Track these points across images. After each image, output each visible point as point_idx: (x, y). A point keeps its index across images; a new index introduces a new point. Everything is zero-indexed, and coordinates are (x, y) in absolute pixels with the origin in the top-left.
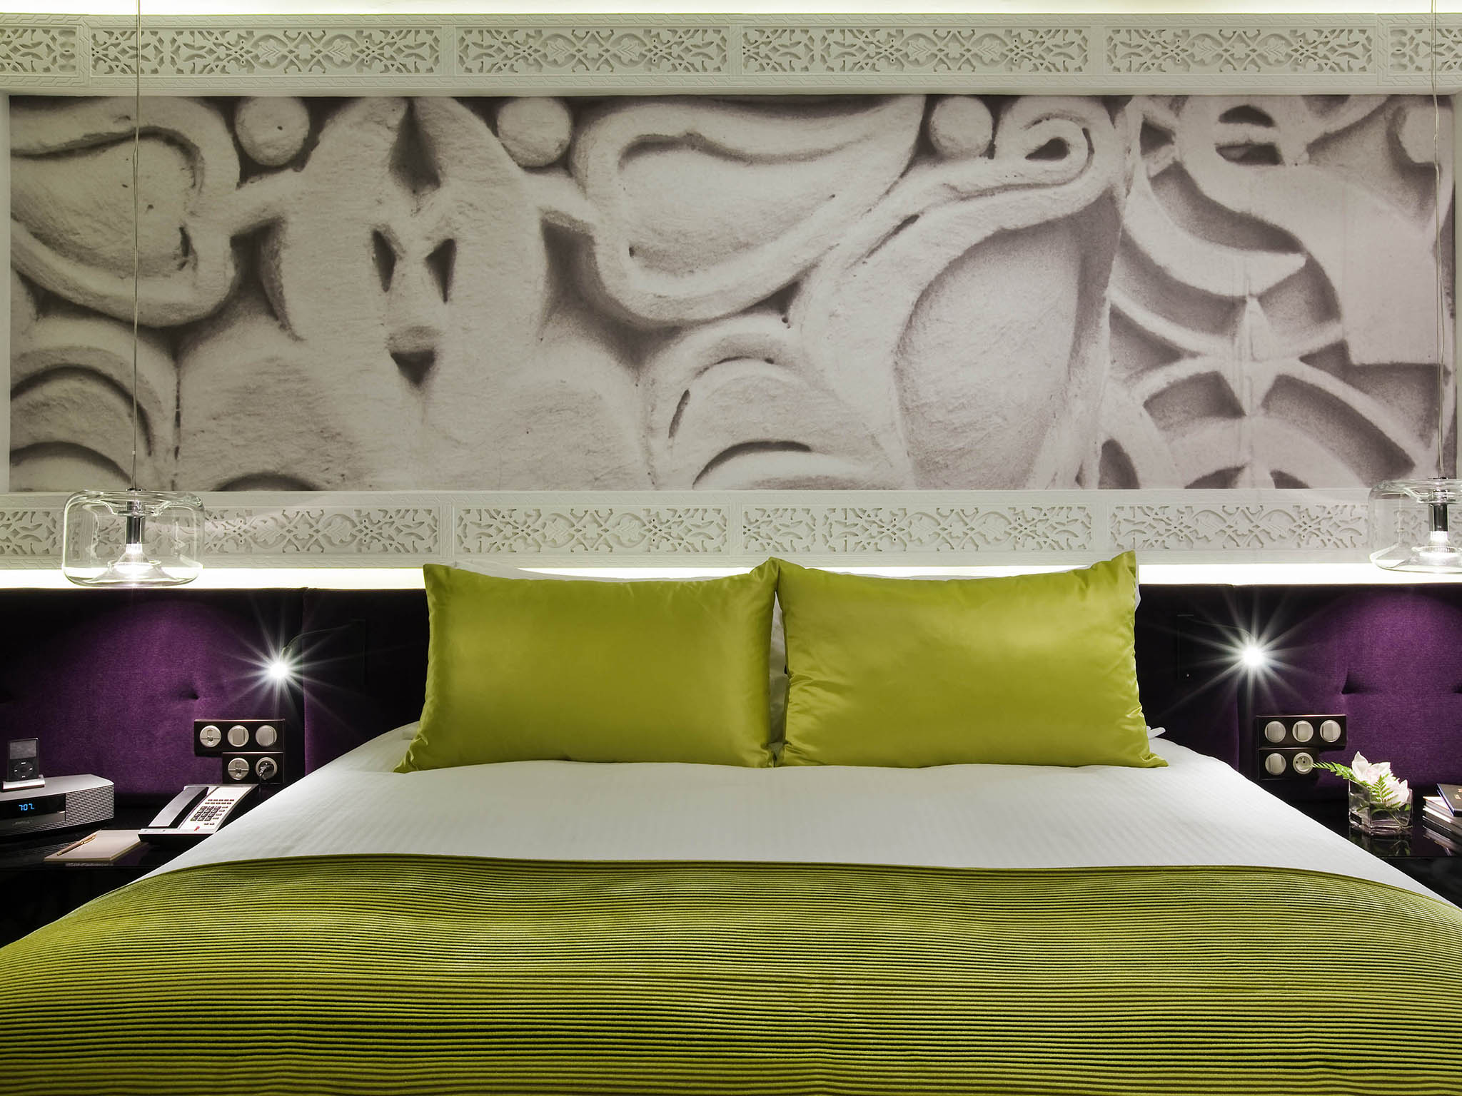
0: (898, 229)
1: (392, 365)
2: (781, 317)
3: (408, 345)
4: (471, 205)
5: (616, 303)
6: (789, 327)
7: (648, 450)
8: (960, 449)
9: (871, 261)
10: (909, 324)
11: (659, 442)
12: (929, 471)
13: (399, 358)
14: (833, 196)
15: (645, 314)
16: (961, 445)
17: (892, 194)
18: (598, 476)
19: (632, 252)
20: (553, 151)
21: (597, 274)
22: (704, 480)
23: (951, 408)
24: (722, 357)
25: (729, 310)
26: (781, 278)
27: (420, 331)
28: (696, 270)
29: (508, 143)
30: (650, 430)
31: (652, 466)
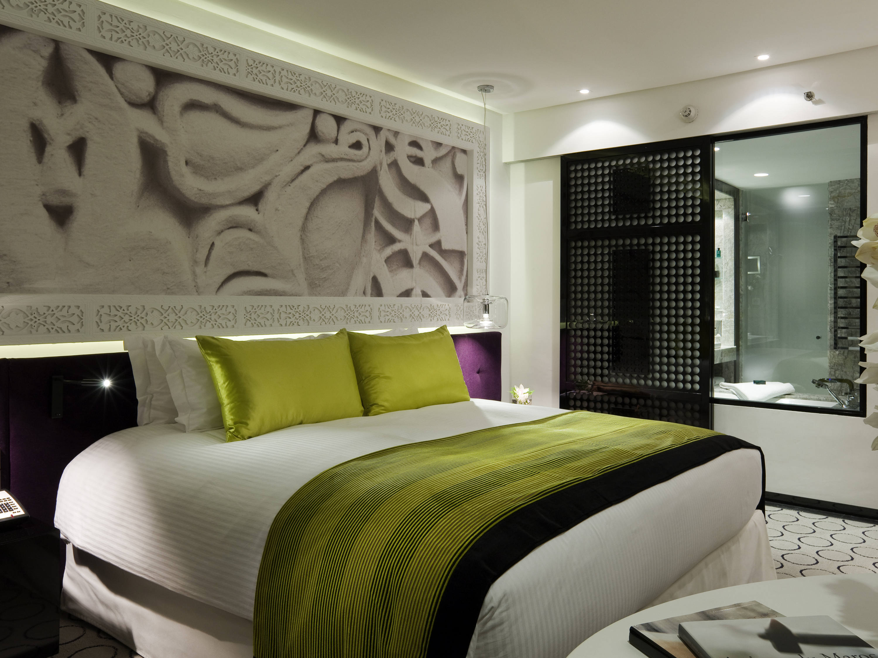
0: (303, 171)
1: (44, 213)
2: (255, 208)
3: (55, 200)
4: (96, 119)
5: (178, 190)
6: (259, 214)
7: (194, 273)
8: (324, 278)
9: (293, 185)
10: (306, 218)
11: (200, 269)
12: (313, 288)
13: (50, 209)
14: (277, 150)
15: (193, 198)
16: (324, 276)
17: (301, 154)
18: (169, 287)
19: (187, 163)
20: (145, 97)
21: (169, 173)
22: (221, 290)
23: (321, 258)
24: (230, 225)
25: (233, 201)
26: (255, 188)
27: (64, 192)
28: (217, 178)
29: (119, 86)
30: (195, 262)
31: (197, 282)
